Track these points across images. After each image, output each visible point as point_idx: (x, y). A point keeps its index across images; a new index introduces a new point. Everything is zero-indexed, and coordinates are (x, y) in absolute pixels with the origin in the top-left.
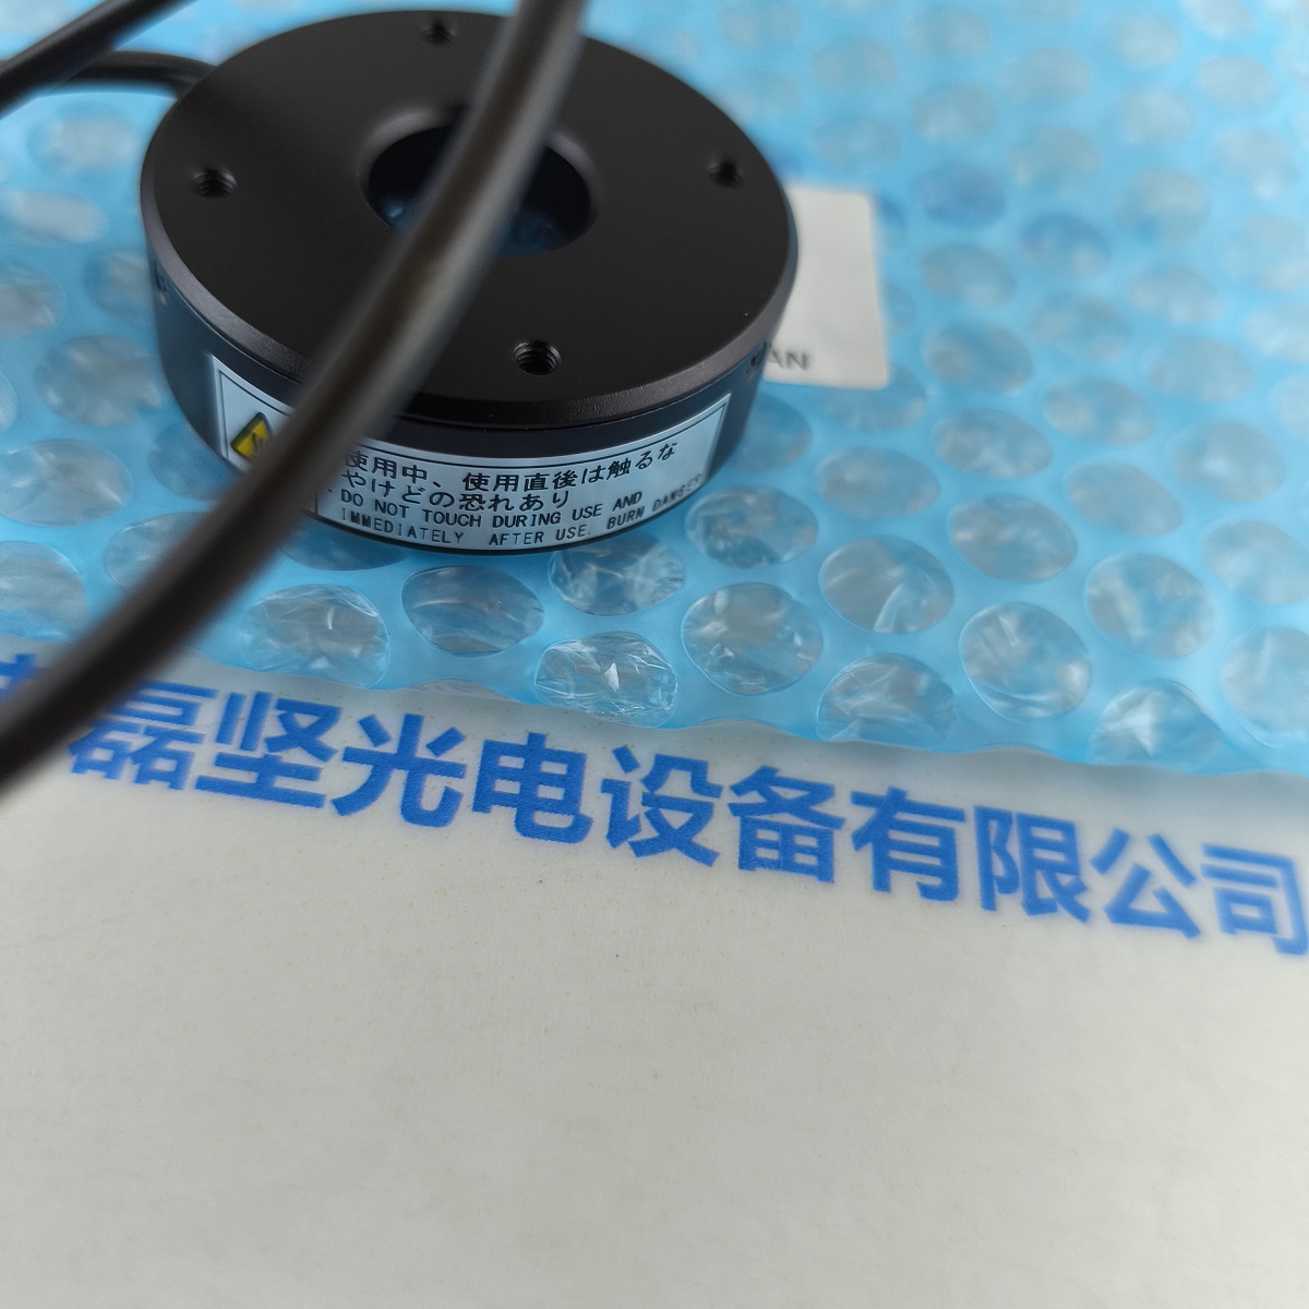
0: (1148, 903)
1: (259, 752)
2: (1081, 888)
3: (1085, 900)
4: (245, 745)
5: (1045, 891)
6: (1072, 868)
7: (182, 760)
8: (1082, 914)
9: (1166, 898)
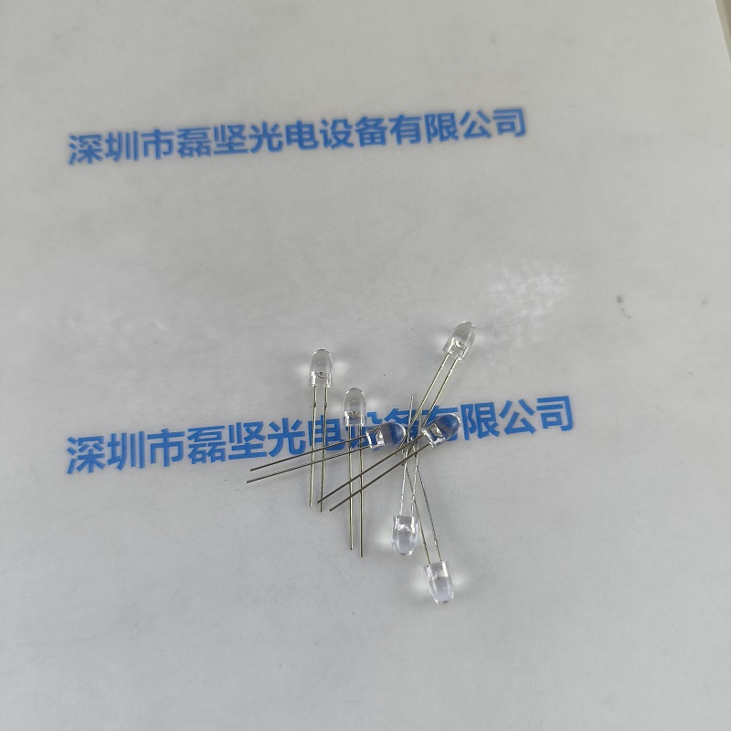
0: (519, 424)
1: (244, 443)
2: (496, 425)
3: (497, 429)
4: (239, 441)
5: (484, 429)
6: (493, 418)
7: (222, 451)
8: (496, 434)
9: (524, 421)
